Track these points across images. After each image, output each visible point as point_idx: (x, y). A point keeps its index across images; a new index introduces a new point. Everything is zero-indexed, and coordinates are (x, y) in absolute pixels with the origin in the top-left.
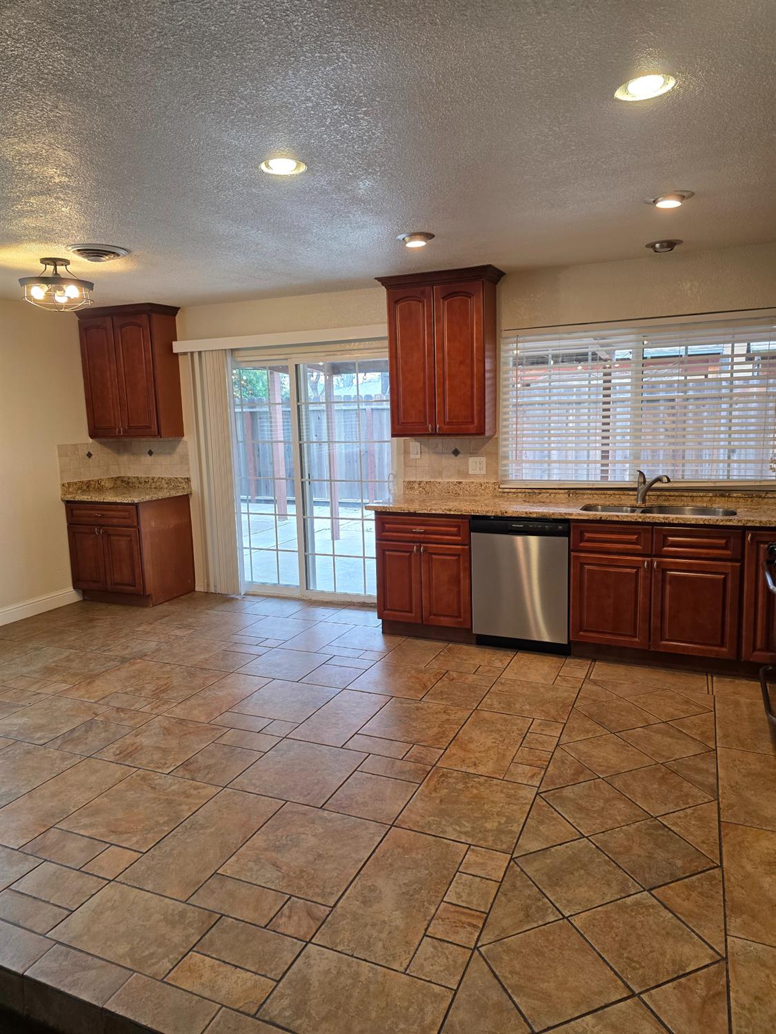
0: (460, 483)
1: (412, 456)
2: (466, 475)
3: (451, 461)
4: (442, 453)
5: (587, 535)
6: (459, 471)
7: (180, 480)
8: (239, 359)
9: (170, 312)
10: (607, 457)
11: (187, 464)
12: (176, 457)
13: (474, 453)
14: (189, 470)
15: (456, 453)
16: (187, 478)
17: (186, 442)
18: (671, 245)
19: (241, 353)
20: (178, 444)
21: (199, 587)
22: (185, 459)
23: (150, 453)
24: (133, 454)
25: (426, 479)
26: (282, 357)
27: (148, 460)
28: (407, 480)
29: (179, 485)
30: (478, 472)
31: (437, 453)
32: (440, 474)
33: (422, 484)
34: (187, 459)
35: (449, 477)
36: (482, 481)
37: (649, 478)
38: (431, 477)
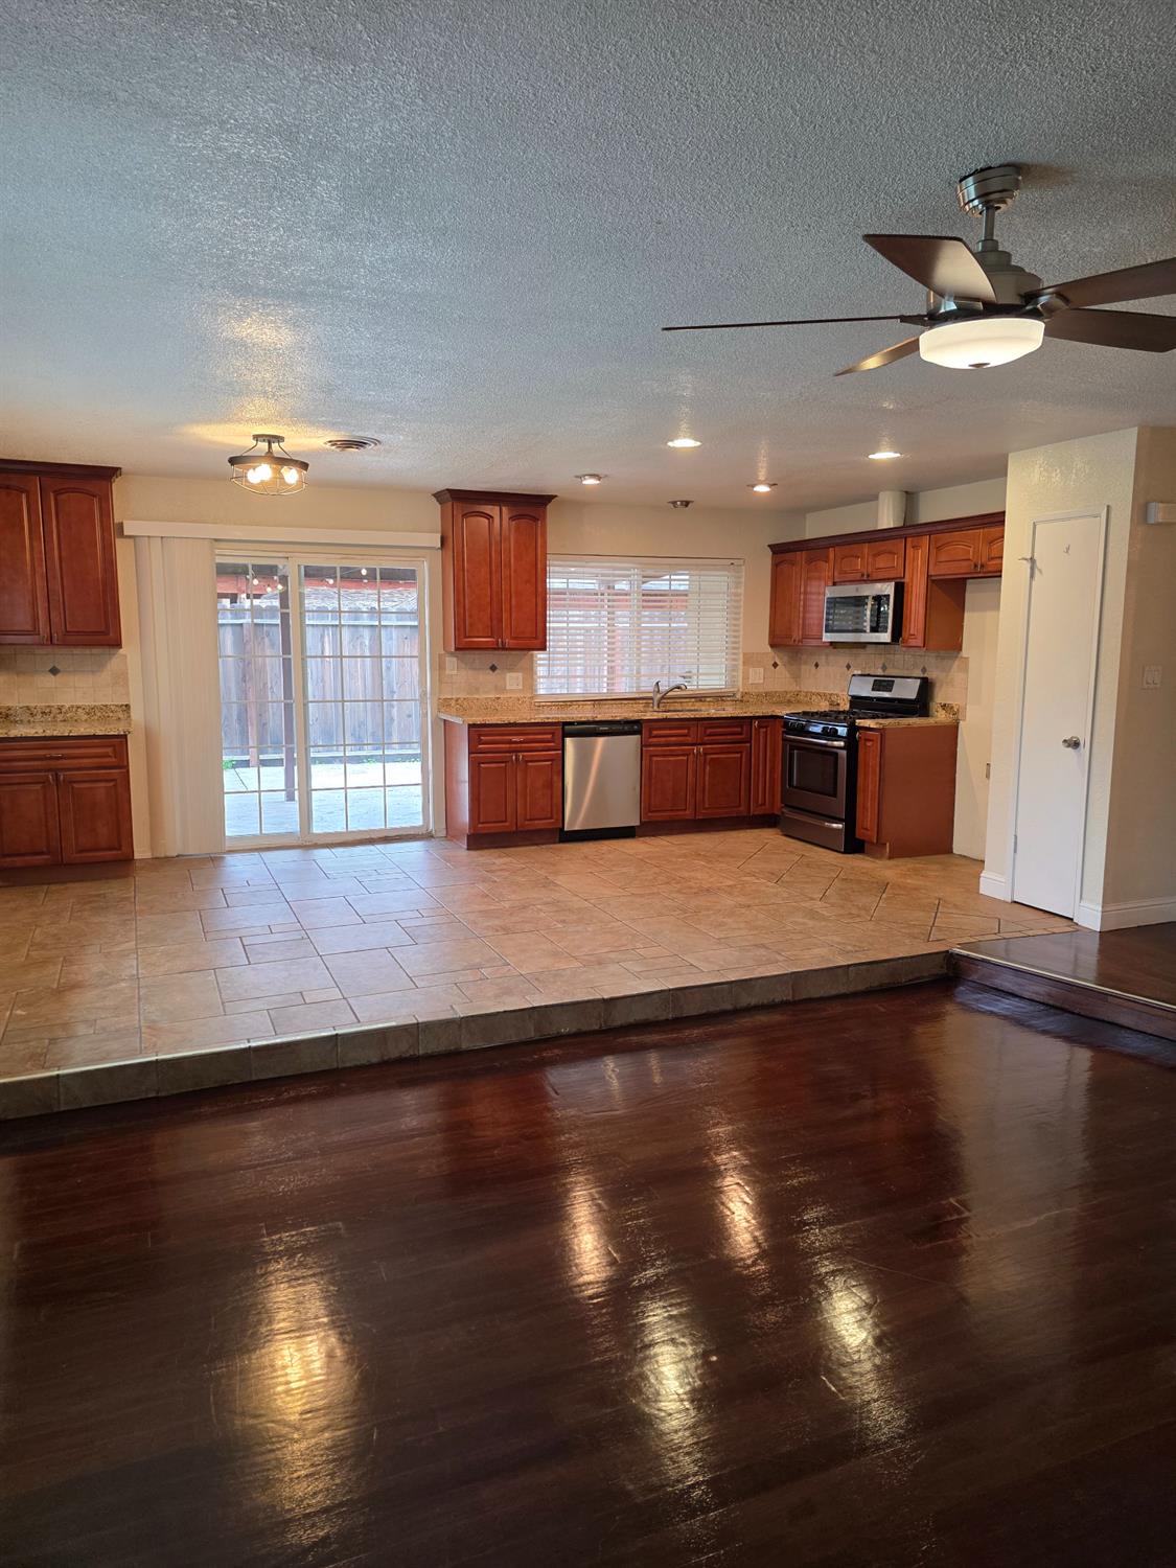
0: (498, 698)
1: (447, 672)
2: (503, 690)
3: (491, 676)
4: (479, 669)
5: (655, 732)
6: (496, 687)
7: (113, 708)
8: (217, 551)
9: (107, 474)
10: (613, 673)
11: (126, 684)
12: (105, 676)
13: (511, 670)
14: (128, 694)
15: (493, 668)
16: (126, 705)
17: (125, 656)
18: (686, 504)
19: (223, 545)
20: (110, 659)
21: (141, 851)
22: (121, 679)
23: (54, 671)
24: (18, 674)
25: (462, 696)
26: (280, 555)
27: (50, 680)
28: (442, 697)
29: (111, 714)
30: (514, 687)
31: (475, 669)
32: (477, 689)
33: (460, 701)
34: (126, 680)
35: (487, 692)
36: (518, 695)
37: (663, 688)
38: (468, 694)
